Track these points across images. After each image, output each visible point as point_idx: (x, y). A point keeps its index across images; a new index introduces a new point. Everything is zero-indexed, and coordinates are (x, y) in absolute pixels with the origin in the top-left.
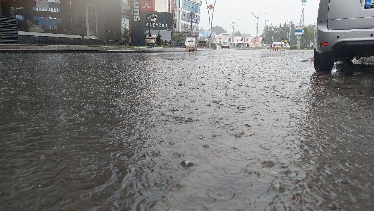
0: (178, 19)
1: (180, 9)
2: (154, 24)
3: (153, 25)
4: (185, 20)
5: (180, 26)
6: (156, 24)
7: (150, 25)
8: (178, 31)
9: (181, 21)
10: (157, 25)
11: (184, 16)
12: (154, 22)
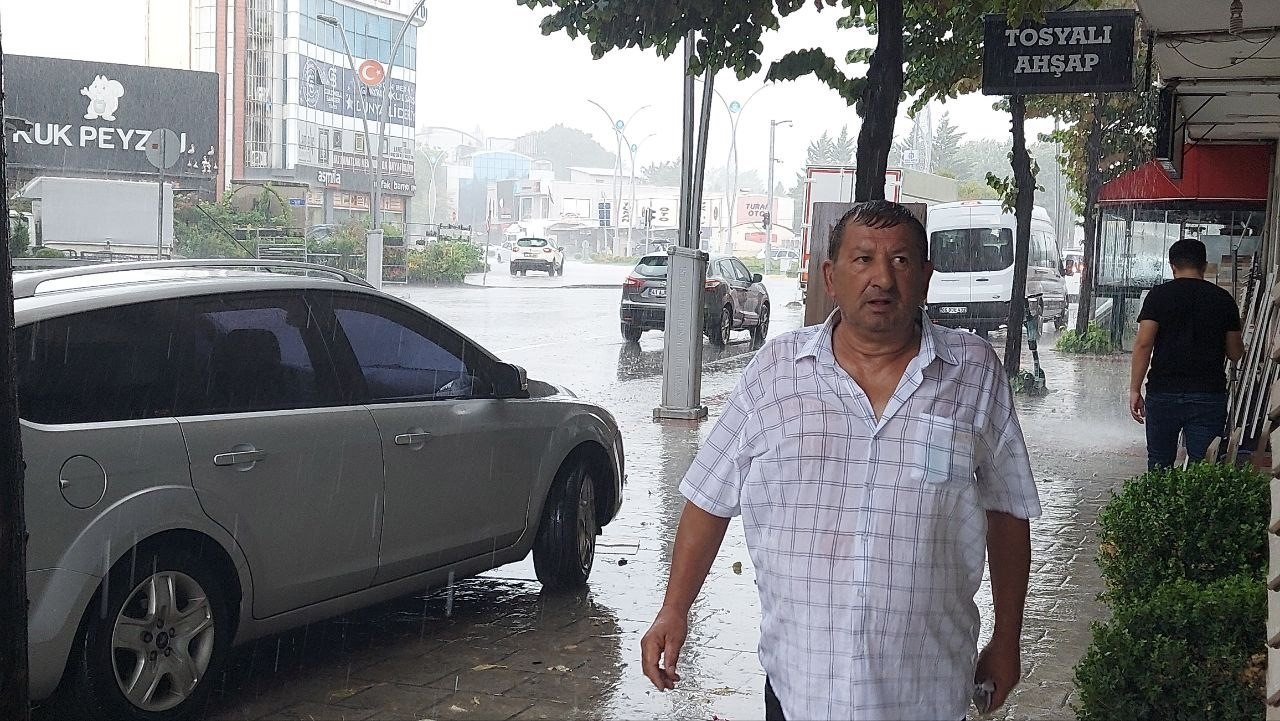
0: (277, 98)
1: (294, 47)
2: (106, 133)
3: (102, 137)
4: (324, 106)
5: (292, 137)
6: (120, 131)
7: (84, 138)
8: (276, 161)
9: (293, 111)
10: (126, 140)
11: (319, 81)
12: (108, 124)
